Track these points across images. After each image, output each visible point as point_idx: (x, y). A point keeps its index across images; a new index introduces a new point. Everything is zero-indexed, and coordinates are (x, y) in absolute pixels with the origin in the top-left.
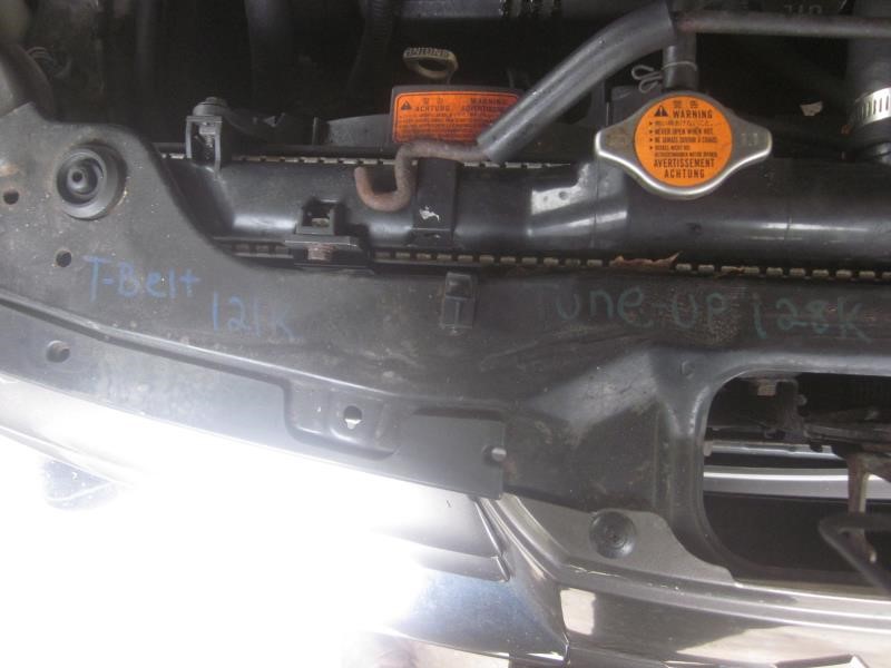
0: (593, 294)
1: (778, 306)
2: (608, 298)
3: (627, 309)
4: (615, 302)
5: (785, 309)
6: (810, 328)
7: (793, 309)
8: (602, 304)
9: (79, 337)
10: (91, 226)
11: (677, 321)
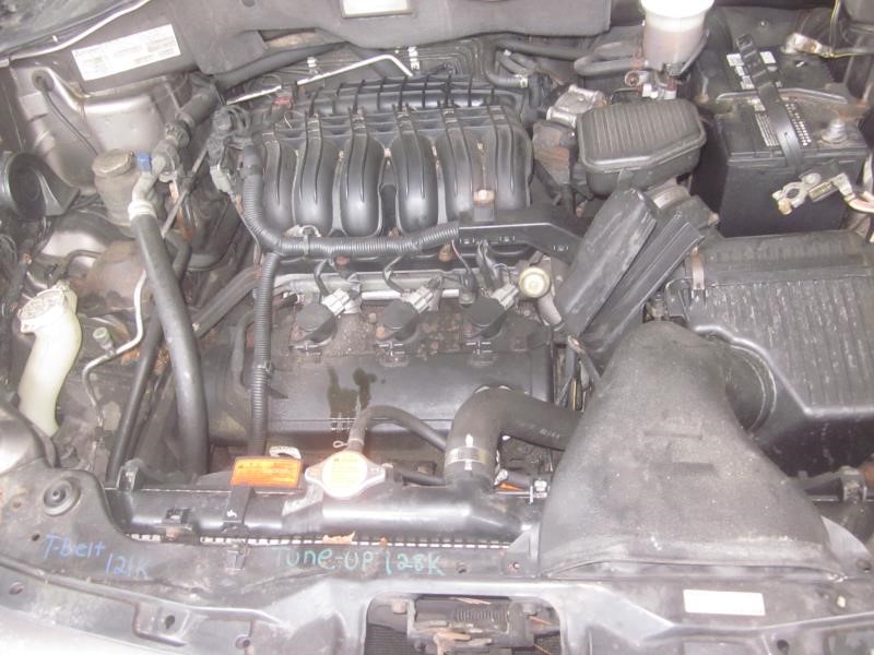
0: (306, 553)
1: (399, 557)
2: (314, 555)
3: (322, 560)
4: (317, 557)
5: (402, 559)
6: (414, 569)
7: (406, 559)
8: (310, 558)
9: (31, 581)
10: (56, 519)
11: (347, 566)
